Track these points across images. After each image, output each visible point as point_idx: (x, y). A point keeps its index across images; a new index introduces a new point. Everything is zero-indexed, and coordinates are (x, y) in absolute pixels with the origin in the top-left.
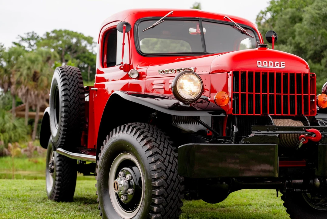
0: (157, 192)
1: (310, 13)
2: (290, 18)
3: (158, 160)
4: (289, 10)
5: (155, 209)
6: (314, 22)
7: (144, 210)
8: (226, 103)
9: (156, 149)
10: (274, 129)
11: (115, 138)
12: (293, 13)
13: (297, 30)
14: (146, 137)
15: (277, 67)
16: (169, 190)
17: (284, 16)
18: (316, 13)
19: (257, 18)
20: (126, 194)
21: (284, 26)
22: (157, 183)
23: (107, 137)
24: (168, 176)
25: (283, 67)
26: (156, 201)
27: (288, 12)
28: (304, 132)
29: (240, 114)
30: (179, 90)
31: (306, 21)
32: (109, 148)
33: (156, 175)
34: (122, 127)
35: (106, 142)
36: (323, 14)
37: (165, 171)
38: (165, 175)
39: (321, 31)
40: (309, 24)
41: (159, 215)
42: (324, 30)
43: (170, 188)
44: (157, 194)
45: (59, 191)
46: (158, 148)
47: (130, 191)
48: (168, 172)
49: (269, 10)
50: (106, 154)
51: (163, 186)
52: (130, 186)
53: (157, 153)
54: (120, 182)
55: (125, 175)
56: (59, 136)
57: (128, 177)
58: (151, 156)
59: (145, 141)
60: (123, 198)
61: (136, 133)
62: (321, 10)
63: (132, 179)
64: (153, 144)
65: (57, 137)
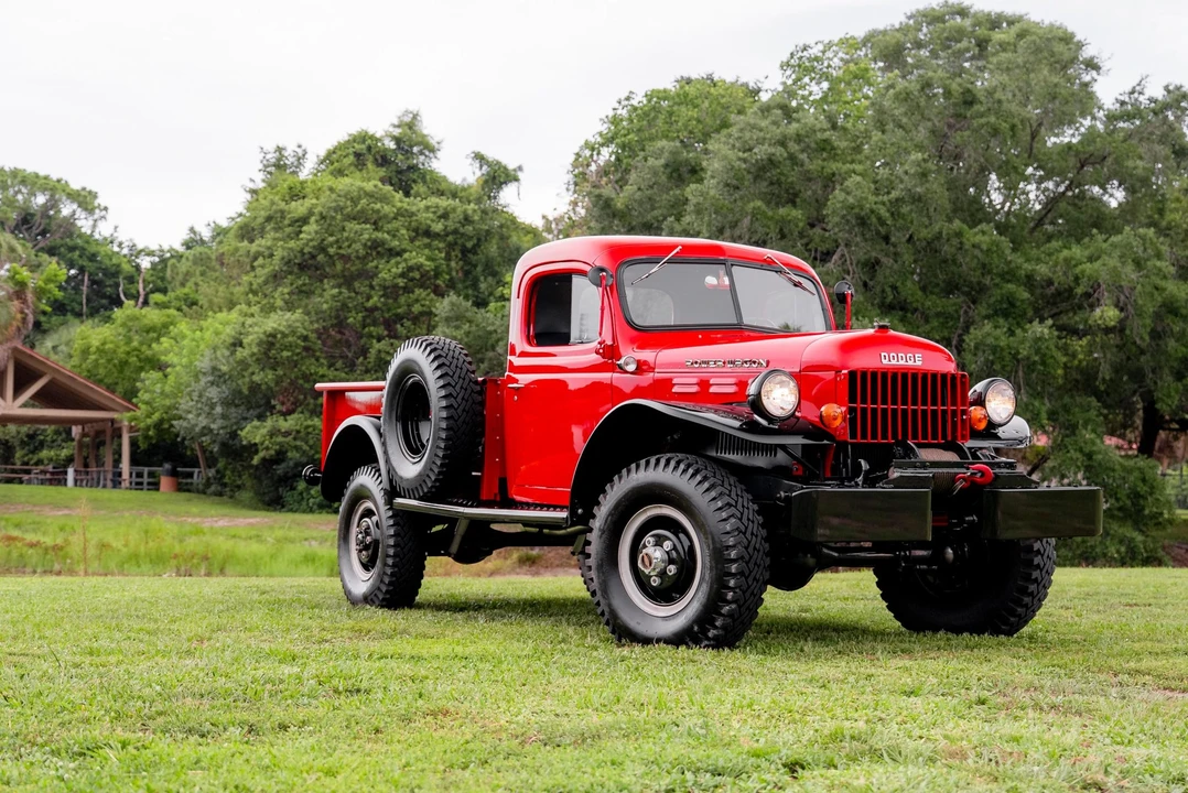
0: (734, 567)
1: (725, 158)
2: (666, 166)
3: (732, 516)
4: (663, 143)
5: (730, 595)
6: (735, 182)
7: (708, 599)
8: (838, 423)
9: (726, 499)
10: (924, 465)
11: (638, 479)
12: (674, 153)
13: (693, 200)
14: (705, 479)
15: (911, 363)
16: (751, 565)
17: (651, 161)
18: (740, 159)
19: (576, 160)
20: (662, 574)
21: (651, 187)
22: (733, 554)
24: (749, 542)
25: (919, 363)
26: (732, 583)
27: (662, 150)
28: (964, 470)
29: (860, 440)
30: (765, 401)
31: (713, 177)
32: (624, 497)
33: (731, 542)
34: (653, 460)
35: (612, 487)
36: (757, 160)
37: (744, 534)
38: (745, 540)
39: (752, 205)
40: (721, 186)
41: (733, 606)
42: (759, 203)
43: (753, 561)
44: (733, 571)
45: (391, 588)
46: (729, 496)
47: (672, 569)
48: (748, 535)
49: (608, 141)
50: (616, 507)
51: (742, 558)
52: (671, 561)
53: (729, 505)
54: (655, 553)
55: (659, 542)
56: (428, 476)
57: (667, 545)
58: (720, 509)
59: (706, 485)
60: (655, 582)
61: (684, 471)
62: (750, 150)
63: (675, 548)
64: (719, 489)
65: (421, 477)
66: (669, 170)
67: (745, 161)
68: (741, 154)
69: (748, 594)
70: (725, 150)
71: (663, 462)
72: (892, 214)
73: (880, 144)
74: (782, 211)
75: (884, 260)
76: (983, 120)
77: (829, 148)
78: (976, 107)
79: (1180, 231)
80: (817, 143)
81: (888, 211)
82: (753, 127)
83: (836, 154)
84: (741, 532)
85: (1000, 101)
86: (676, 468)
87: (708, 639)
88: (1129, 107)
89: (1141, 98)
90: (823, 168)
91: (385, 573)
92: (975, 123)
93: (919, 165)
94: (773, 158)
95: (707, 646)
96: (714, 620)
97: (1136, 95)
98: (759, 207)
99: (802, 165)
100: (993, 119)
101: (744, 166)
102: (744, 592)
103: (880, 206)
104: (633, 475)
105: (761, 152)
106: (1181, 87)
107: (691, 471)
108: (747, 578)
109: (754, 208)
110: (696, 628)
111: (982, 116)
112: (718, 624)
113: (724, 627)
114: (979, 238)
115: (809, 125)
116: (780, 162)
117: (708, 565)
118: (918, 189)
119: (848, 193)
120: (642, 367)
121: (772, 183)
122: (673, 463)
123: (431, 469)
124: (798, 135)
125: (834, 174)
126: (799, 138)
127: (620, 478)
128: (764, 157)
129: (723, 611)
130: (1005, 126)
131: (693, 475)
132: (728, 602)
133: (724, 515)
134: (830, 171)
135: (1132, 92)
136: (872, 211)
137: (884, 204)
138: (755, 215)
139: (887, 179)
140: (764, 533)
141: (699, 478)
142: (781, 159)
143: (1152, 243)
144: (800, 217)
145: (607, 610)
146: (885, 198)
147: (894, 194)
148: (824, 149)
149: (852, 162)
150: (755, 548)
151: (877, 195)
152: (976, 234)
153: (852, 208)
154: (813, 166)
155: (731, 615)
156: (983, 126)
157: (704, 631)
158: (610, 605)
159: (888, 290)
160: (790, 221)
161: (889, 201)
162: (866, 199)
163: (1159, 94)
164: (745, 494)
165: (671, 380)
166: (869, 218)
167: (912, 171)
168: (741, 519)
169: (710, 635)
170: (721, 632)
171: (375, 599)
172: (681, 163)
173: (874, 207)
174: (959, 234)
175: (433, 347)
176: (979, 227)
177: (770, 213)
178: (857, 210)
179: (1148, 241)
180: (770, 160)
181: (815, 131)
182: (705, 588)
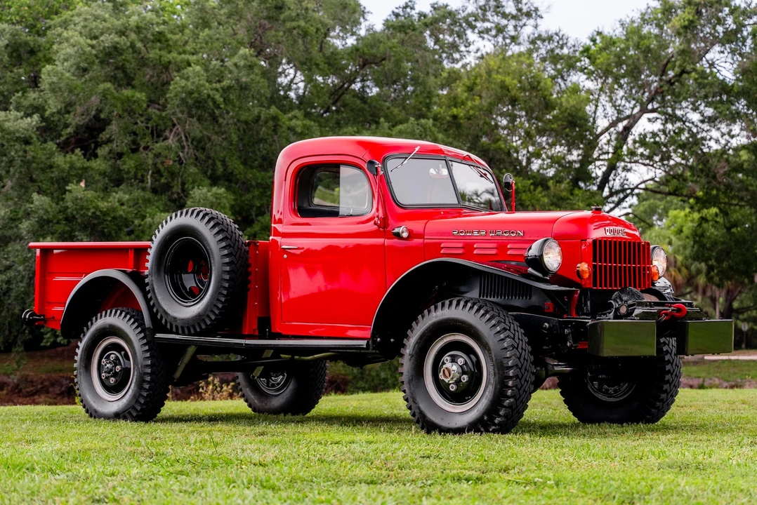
0: (511, 373)
1: (76, 44)
3: (508, 336)
5: (509, 392)
6: (85, 65)
7: (494, 396)
9: (503, 325)
11: (437, 317)
16: (523, 370)
18: (89, 45)
20: (458, 382)
22: (510, 363)
23: (420, 317)
24: (521, 354)
26: (510, 383)
32: (427, 329)
33: (508, 354)
34: (447, 302)
37: (517, 348)
41: (512, 400)
43: (524, 367)
44: (511, 375)
46: (505, 323)
47: (465, 378)
48: (520, 350)
50: (421, 337)
51: (517, 365)
52: (464, 373)
53: (505, 329)
54: (452, 368)
55: (454, 359)
56: (208, 316)
57: (461, 361)
58: (499, 332)
59: (488, 316)
60: (453, 388)
61: (471, 308)
62: (96, 38)
63: (466, 363)
64: (497, 319)
65: (199, 318)
66: (9, 49)
67: (93, 47)
68: (89, 41)
69: (521, 391)
70: (77, 38)
71: (455, 303)
72: (225, 99)
73: (207, 38)
74: (127, 92)
75: (214, 137)
76: (294, 24)
77: (163, 39)
78: (287, 13)
79: (445, 122)
80: (153, 35)
81: (221, 96)
82: (96, 18)
83: (168, 45)
84: (514, 347)
85: (307, 9)
86: (465, 306)
87: (495, 425)
88: (403, 18)
89: (413, 12)
90: (161, 57)
91: (141, 395)
92: (289, 25)
93: (246, 59)
94: (118, 46)
95: (494, 432)
96: (499, 410)
97: (408, 10)
98: (109, 88)
99: (140, 53)
100: (302, 23)
101: (94, 52)
102: (519, 390)
103: (215, 92)
104: (433, 314)
105: (108, 40)
106: (447, 6)
107: (476, 307)
108: (520, 380)
109: (104, 90)
110: (486, 418)
111: (293, 20)
112: (502, 413)
113: (506, 416)
114: (294, 122)
115: (148, 19)
116: (123, 50)
117: (492, 372)
118: (244, 79)
119: (187, 79)
120: (412, 235)
121: (117, 68)
122: (462, 303)
123: (212, 311)
124: (138, 27)
125: (170, 62)
126: (138, 29)
127: (423, 317)
128: (110, 45)
129: (505, 404)
130: (312, 30)
131: (478, 310)
132: (509, 397)
133: (502, 336)
134: (166, 60)
135: (406, 7)
136: (209, 96)
137: (217, 90)
138: (104, 95)
139: (218, 70)
140: (529, 348)
141: (482, 312)
142: (125, 47)
143: (431, 131)
144: (144, 98)
145: (417, 411)
146: (218, 86)
147: (226, 83)
148: (159, 41)
149: (184, 52)
150: (525, 359)
151: (210, 82)
152: (291, 119)
153: (193, 93)
154: (153, 54)
155: (510, 407)
156: (294, 29)
157: (491, 420)
158: (419, 408)
159: (219, 164)
160: (135, 102)
161: (222, 88)
162: (203, 85)
163: (427, 9)
164: (515, 322)
165: (440, 243)
166: (206, 102)
167: (242, 63)
168: (514, 339)
169: (496, 421)
170: (503, 419)
171: (127, 415)
172: (20, 44)
173: (211, 93)
174: (275, 118)
175: (210, 216)
176: (293, 113)
177: (116, 95)
178: (196, 95)
179: (428, 130)
180: (115, 48)
181: (152, 24)
182: (491, 388)
